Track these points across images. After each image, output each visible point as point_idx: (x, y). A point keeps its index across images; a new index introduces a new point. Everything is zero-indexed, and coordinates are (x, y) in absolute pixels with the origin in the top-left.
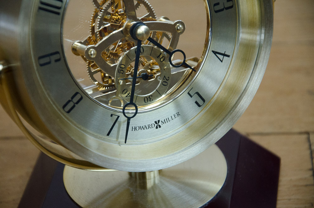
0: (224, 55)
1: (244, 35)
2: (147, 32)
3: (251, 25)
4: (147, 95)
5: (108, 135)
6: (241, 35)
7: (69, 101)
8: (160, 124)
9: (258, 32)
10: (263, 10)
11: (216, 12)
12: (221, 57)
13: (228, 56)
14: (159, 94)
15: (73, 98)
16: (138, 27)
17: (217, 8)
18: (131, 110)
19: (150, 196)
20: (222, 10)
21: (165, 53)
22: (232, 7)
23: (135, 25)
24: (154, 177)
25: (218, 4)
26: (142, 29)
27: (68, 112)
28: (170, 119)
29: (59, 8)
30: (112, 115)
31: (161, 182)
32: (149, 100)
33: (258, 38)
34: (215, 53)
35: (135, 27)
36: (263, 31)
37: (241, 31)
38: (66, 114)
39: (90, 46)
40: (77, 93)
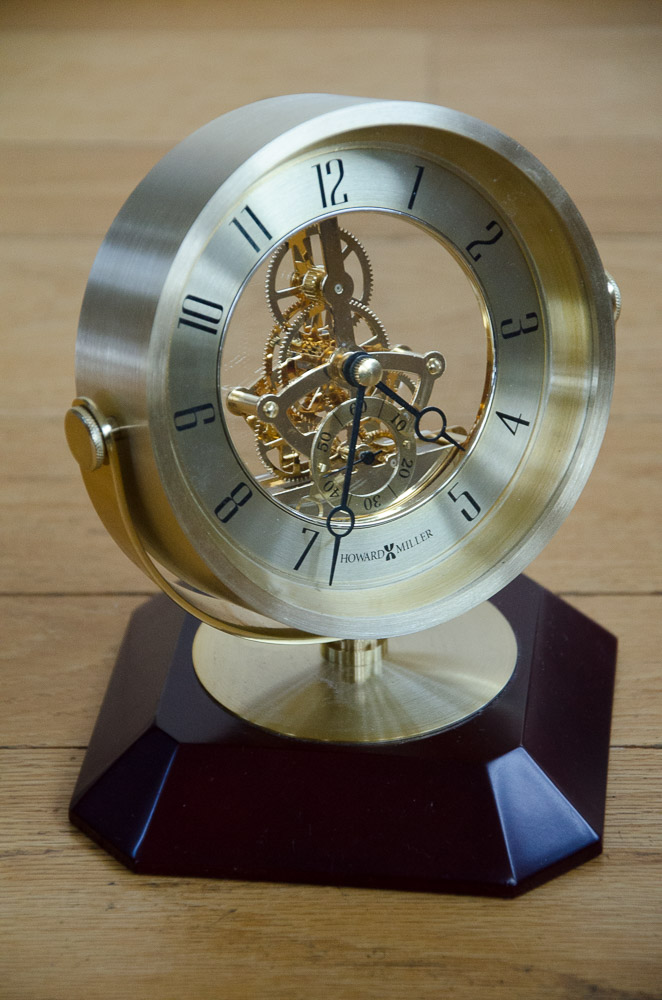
0: (519, 421)
1: (557, 380)
2: (376, 372)
3: (573, 362)
4: (369, 495)
5: (297, 568)
6: (553, 379)
7: (227, 500)
8: (394, 550)
9: (586, 373)
11: (506, 337)
12: (512, 424)
13: (527, 424)
14: (393, 492)
15: (234, 493)
16: (358, 363)
17: (508, 329)
18: (342, 522)
19: (362, 697)
20: (517, 334)
21: (406, 414)
22: (534, 329)
23: (352, 358)
24: (373, 662)
25: (509, 322)
26: (367, 366)
27: (225, 520)
28: (414, 542)
29: (214, 321)
30: (304, 530)
31: (384, 672)
32: (375, 503)
33: (585, 384)
34: (501, 416)
35: (350, 365)
36: (596, 371)
38: (220, 524)
39: (265, 396)
40: (242, 485)
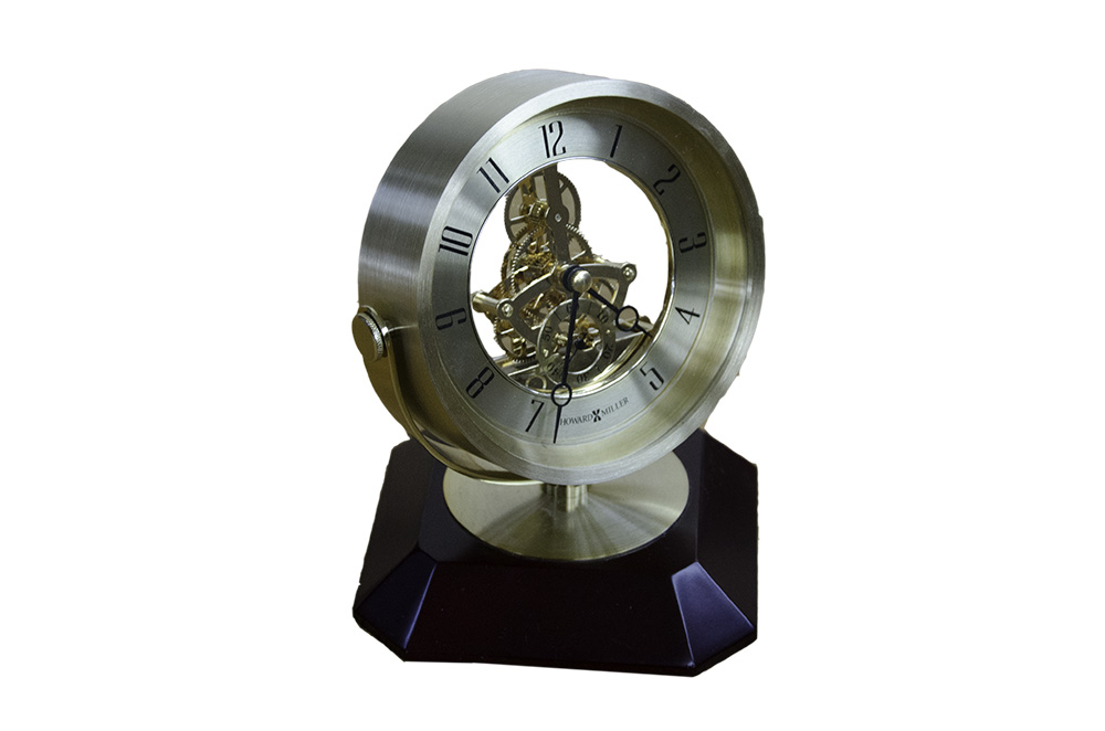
0: (692, 314)
1: (719, 287)
2: (587, 280)
3: (732, 275)
4: (581, 372)
5: (527, 430)
6: (717, 287)
7: (475, 381)
8: (600, 415)
9: (742, 283)
10: (751, 254)
11: (682, 251)
12: (687, 316)
13: (698, 316)
14: (599, 369)
15: (480, 376)
16: (574, 274)
17: (685, 245)
18: (562, 396)
19: (571, 524)
20: (690, 249)
21: (608, 310)
22: (703, 244)
23: (569, 270)
24: (580, 495)
25: (685, 239)
26: (580, 276)
27: (474, 396)
28: (614, 407)
29: (467, 246)
30: (533, 402)
31: (589, 503)
32: (586, 378)
33: (742, 292)
34: (679, 310)
35: (570, 273)
36: (750, 282)
37: (717, 280)
38: (470, 399)
39: (503, 301)
40: (487, 369)
